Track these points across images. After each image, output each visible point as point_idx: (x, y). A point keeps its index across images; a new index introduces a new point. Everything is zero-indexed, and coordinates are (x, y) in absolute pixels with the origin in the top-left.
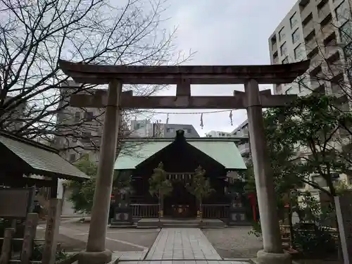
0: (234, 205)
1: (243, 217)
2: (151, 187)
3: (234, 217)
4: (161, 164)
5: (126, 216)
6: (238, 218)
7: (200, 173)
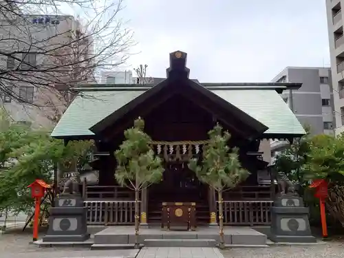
0: (284, 202)
1: (302, 224)
2: (119, 167)
3: (284, 224)
4: (139, 121)
5: (74, 223)
6: (294, 225)
7: (219, 138)
